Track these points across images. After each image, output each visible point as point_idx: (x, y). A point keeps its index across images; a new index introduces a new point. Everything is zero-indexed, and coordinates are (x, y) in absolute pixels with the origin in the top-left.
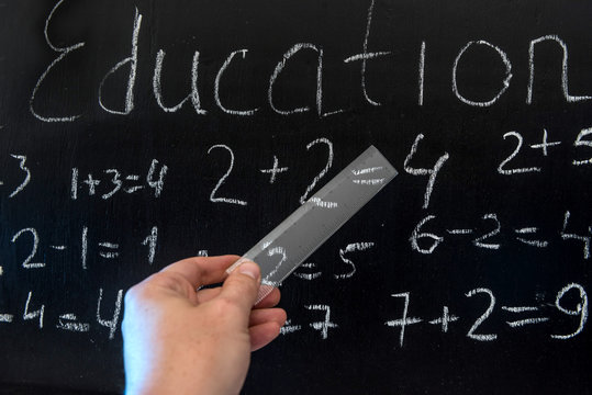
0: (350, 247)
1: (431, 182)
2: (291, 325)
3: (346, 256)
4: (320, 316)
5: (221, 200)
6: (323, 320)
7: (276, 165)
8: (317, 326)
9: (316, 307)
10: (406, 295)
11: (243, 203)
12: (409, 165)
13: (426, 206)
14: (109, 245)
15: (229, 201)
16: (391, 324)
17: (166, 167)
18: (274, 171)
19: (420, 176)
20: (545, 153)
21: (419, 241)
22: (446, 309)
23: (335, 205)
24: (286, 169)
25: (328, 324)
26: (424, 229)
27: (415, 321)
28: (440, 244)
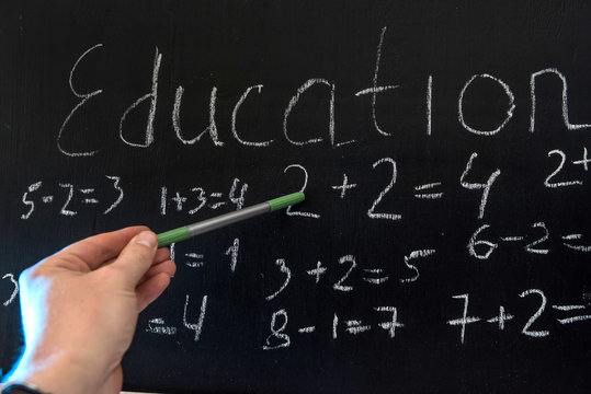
0: (413, 254)
1: (485, 195)
2: (362, 325)
3: (410, 262)
4: (388, 317)
5: (296, 213)
6: (391, 320)
7: (345, 182)
8: (385, 326)
9: (383, 309)
10: (466, 297)
11: (316, 216)
12: (465, 180)
13: (481, 216)
14: (194, 255)
15: (303, 214)
16: (452, 323)
17: (246, 185)
18: (344, 187)
19: (475, 190)
20: (586, 168)
21: (475, 247)
22: (502, 308)
23: (399, 217)
24: (354, 185)
25: (395, 324)
26: (480, 237)
27: (474, 320)
28: (495, 250)
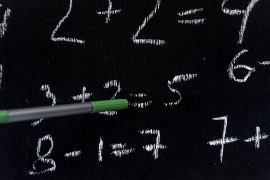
0: (176, 78)
1: (245, 21)
2: (126, 148)
3: (173, 86)
4: (151, 139)
5: (61, 39)
6: (154, 142)
7: (110, 7)
8: (149, 148)
9: (148, 132)
10: (225, 118)
11: (81, 42)
12: (226, 6)
13: (240, 41)
15: (68, 40)
16: (212, 143)
17: (9, 10)
18: (109, 12)
19: (235, 16)
21: (235, 71)
22: (258, 129)
23: (163, 42)
24: (119, 11)
25: (158, 146)
26: (239, 61)
27: (232, 140)
28: (253, 74)
